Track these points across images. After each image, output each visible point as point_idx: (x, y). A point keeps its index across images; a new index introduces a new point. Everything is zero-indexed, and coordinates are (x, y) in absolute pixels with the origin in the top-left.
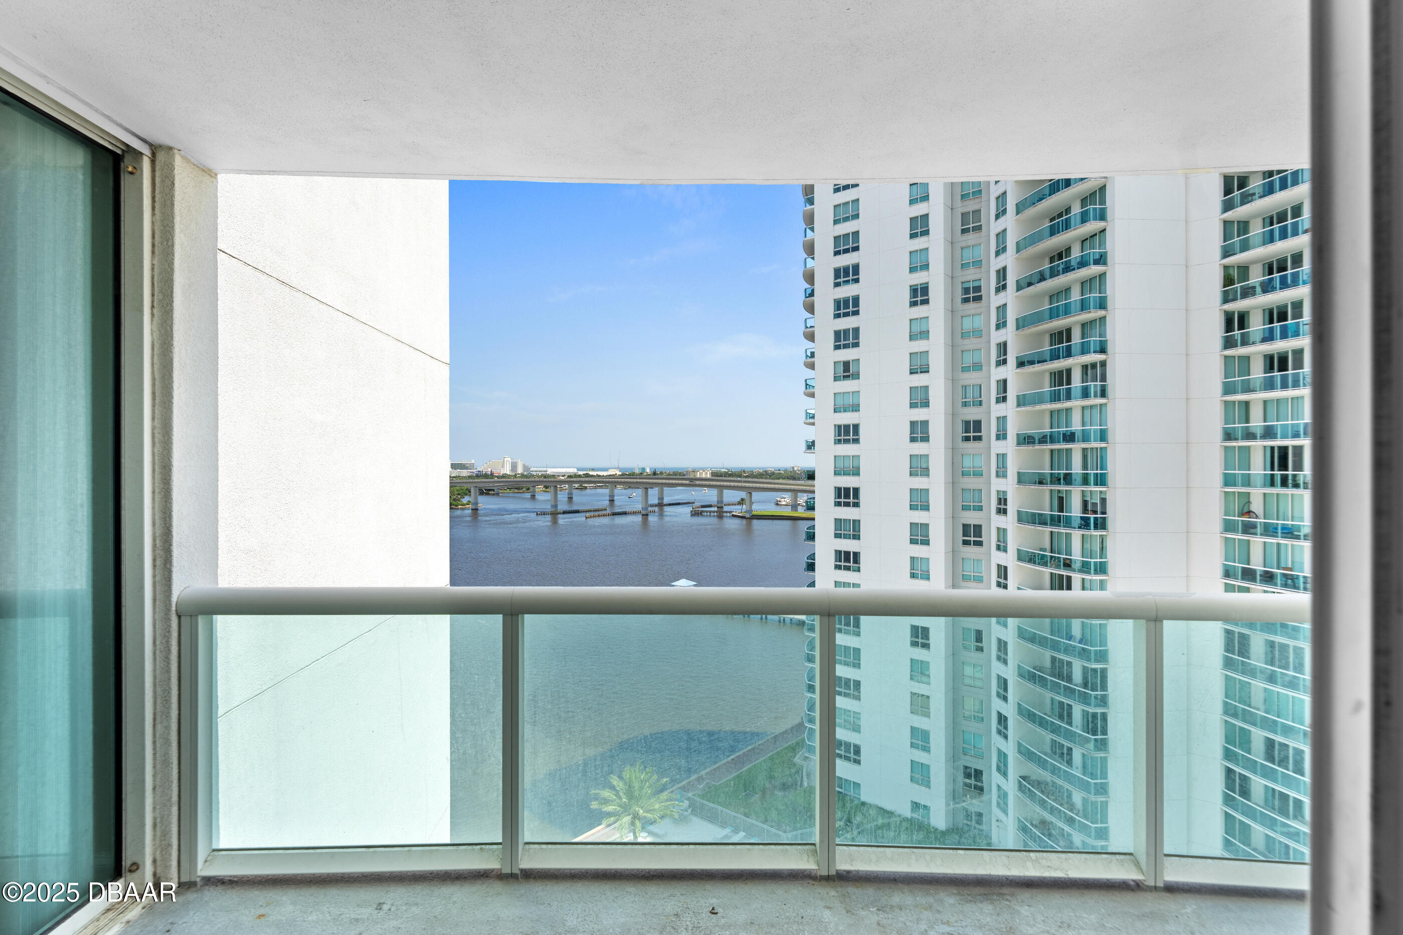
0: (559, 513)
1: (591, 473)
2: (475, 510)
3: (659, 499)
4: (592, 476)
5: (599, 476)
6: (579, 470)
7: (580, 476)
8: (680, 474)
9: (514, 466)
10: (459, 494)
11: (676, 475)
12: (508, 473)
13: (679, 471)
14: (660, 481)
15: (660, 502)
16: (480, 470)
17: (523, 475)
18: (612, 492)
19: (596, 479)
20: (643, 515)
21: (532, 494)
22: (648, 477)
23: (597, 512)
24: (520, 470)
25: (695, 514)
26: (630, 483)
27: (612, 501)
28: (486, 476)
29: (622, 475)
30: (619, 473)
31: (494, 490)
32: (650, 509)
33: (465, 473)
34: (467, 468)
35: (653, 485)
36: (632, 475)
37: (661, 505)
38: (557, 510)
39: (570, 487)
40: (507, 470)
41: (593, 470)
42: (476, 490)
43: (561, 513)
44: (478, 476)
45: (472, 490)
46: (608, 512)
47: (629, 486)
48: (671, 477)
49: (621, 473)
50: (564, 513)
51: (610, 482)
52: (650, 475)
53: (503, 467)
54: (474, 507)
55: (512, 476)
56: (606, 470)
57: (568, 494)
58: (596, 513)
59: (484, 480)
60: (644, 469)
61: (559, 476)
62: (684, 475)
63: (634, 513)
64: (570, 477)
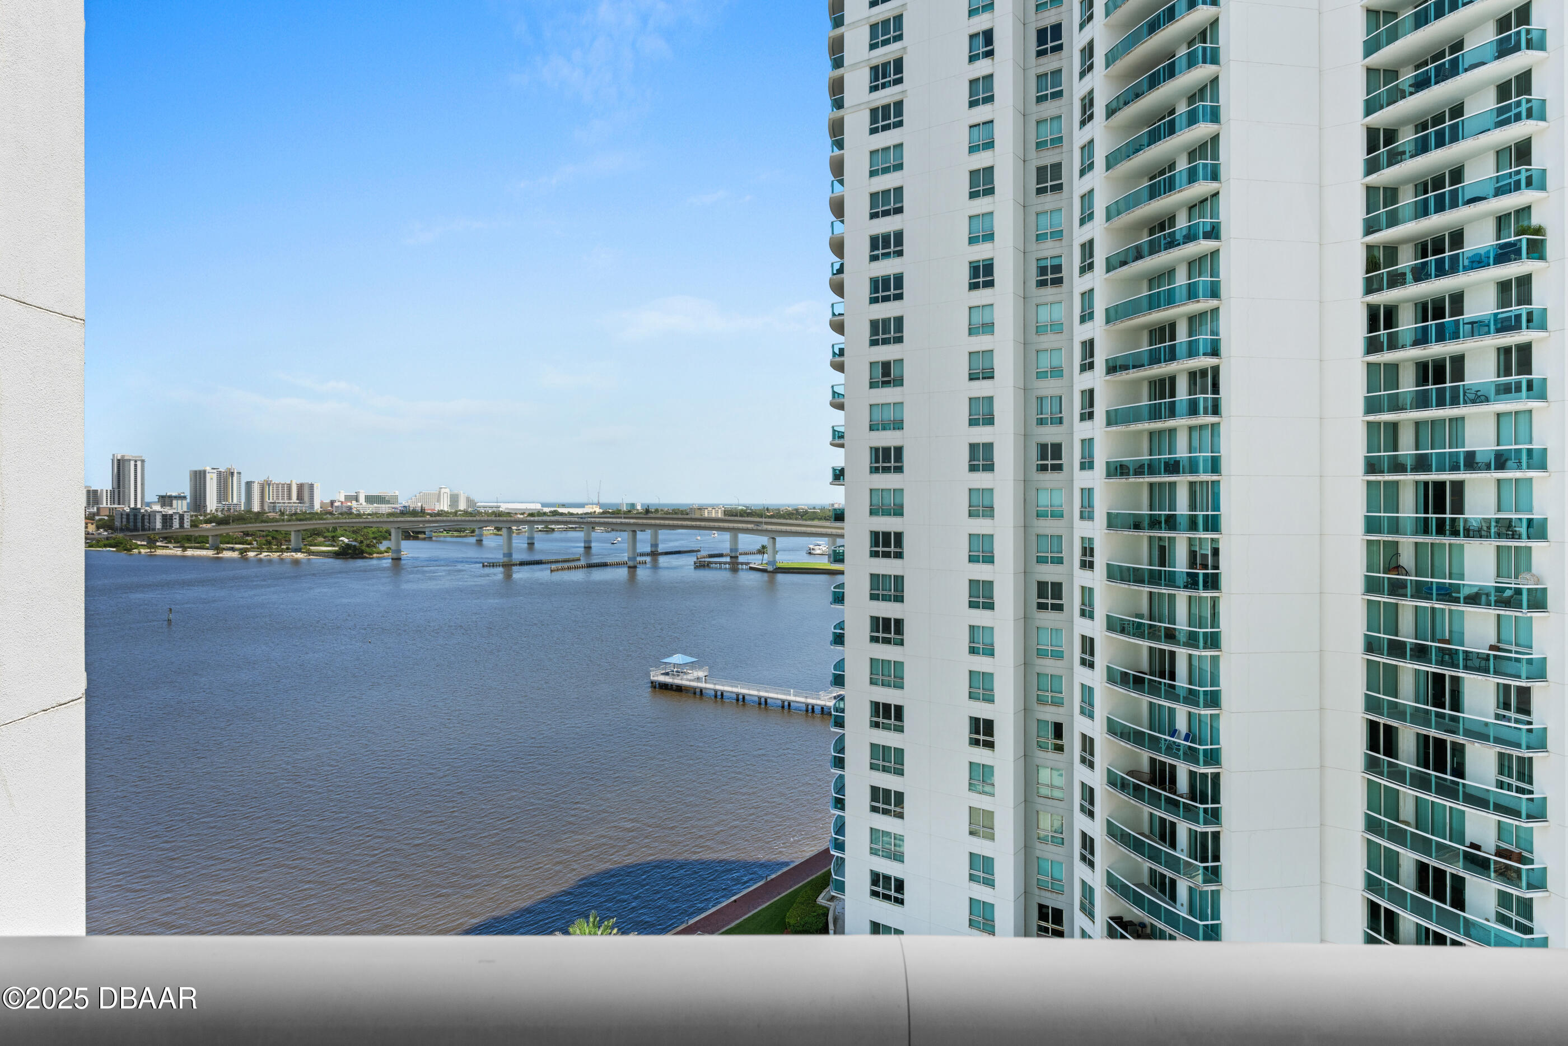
0: (514, 565)
1: (561, 510)
2: (397, 560)
3: (652, 546)
4: (562, 514)
5: (572, 514)
6: (544, 505)
7: (545, 514)
8: (682, 512)
9: (454, 499)
10: (375, 538)
11: (676, 513)
12: (446, 509)
13: (682, 508)
14: (653, 522)
15: (653, 550)
16: (406, 505)
17: (466, 513)
18: (588, 535)
19: (565, 519)
20: (629, 567)
21: (478, 539)
22: (639, 516)
23: (567, 563)
24: (462, 506)
25: (700, 565)
26: (616, 524)
27: (588, 548)
28: (414, 513)
29: (603, 513)
30: (598, 510)
31: (424, 533)
32: (639, 559)
33: (384, 508)
34: (388, 502)
35: (643, 527)
36: (617, 513)
37: (654, 554)
38: (511, 561)
39: (531, 530)
40: (445, 506)
41: (563, 506)
42: (397, 533)
43: (516, 565)
44: (403, 513)
45: (393, 532)
46: (583, 562)
47: (613, 528)
48: (670, 516)
49: (601, 511)
50: (522, 564)
51: (586, 522)
52: (641, 513)
53: (439, 501)
54: (395, 556)
55: (451, 513)
56: (582, 506)
57: (528, 538)
58: (566, 565)
59: (409, 519)
60: (633, 505)
61: (516, 514)
62: (687, 514)
63: (618, 565)
64: (532, 515)
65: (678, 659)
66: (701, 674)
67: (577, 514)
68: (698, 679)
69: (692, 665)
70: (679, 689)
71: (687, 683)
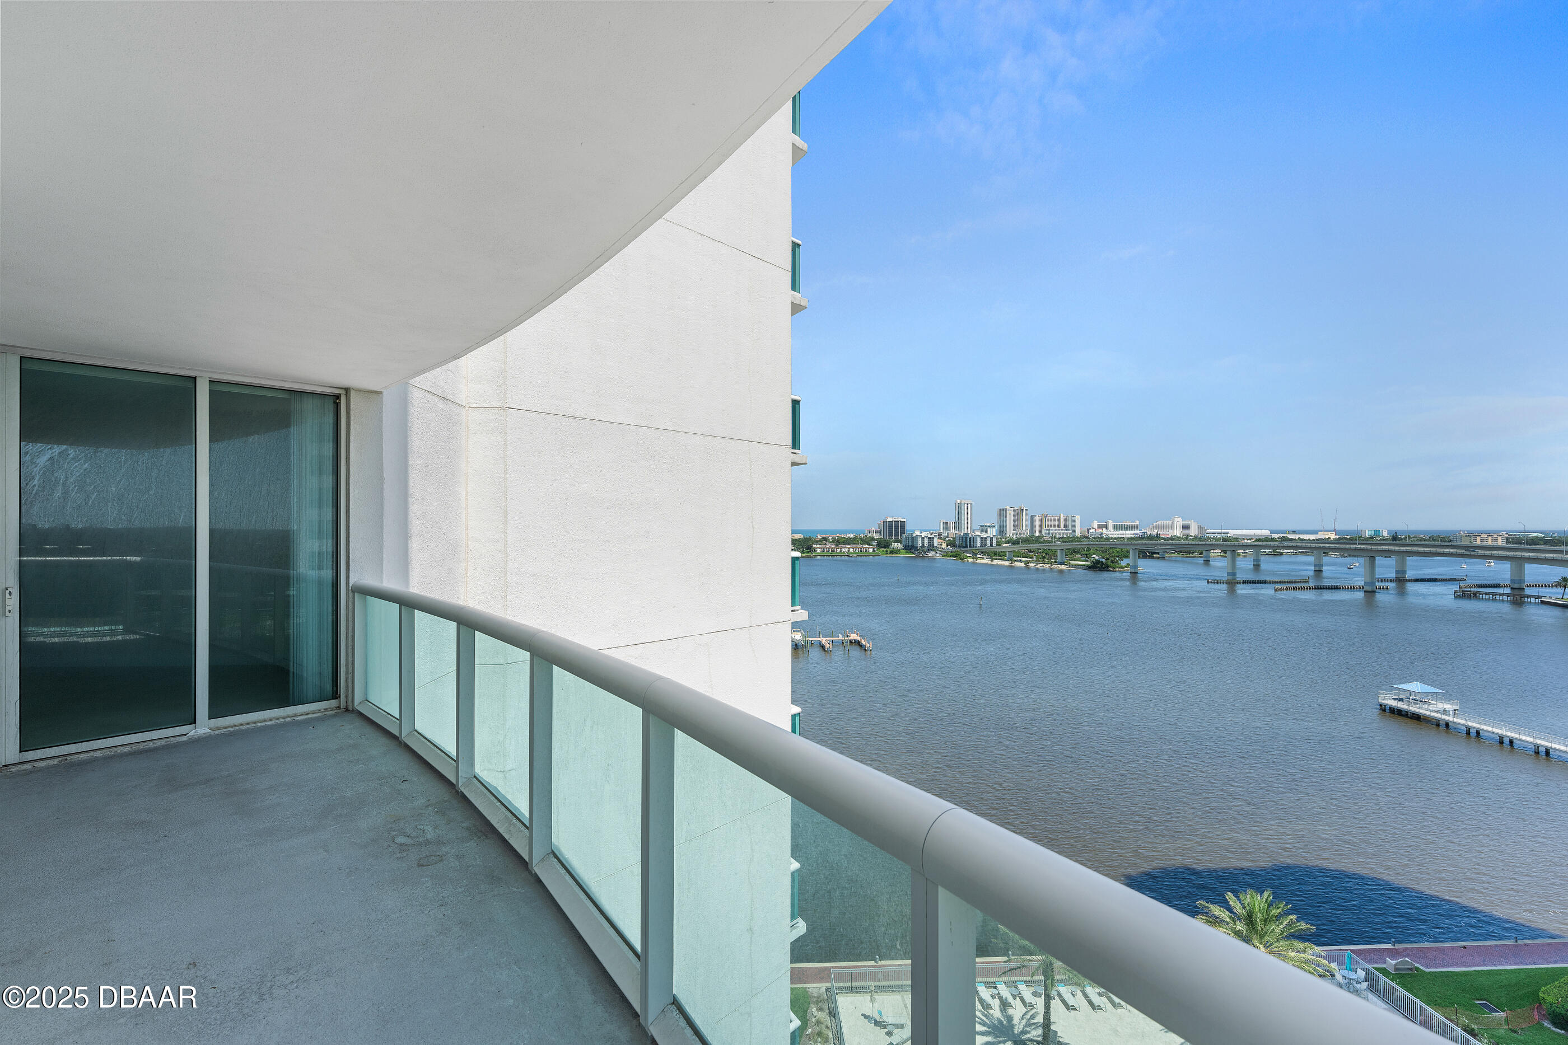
0: (1237, 583)
1: (1290, 536)
2: (1134, 574)
3: (1397, 572)
4: (1291, 540)
5: (1303, 540)
6: (1272, 532)
7: (1273, 540)
8: (1443, 539)
9: (1186, 528)
10: (1118, 556)
11: (1434, 540)
12: (1178, 535)
13: (1444, 535)
14: (1403, 548)
15: (1399, 576)
16: (1145, 531)
17: (1195, 538)
18: (1319, 559)
19: (1294, 544)
20: (1365, 592)
21: (1206, 559)
22: (1383, 542)
23: (1295, 584)
24: (1193, 532)
25: (1463, 595)
26: (1350, 549)
27: (1318, 572)
28: (1151, 538)
29: (1339, 539)
30: (1333, 536)
31: (1158, 553)
32: (1378, 584)
33: (1128, 534)
34: (1131, 529)
35: (1387, 554)
36: (1352, 540)
37: (1401, 580)
38: (1235, 579)
39: (1257, 554)
40: (1178, 532)
41: (1294, 532)
42: (1134, 554)
43: (1240, 583)
44: (1141, 538)
45: (1131, 552)
46: (1311, 584)
47: (1352, 553)
48: (1427, 543)
49: (1337, 537)
50: (1245, 582)
51: (1321, 549)
52: (1387, 539)
53: (1172, 528)
54: (1133, 570)
55: (1182, 538)
56: (1316, 532)
57: (1254, 560)
58: (1291, 586)
59: (1147, 542)
60: (1377, 532)
61: (1244, 539)
62: (1451, 541)
63: (1353, 588)
64: (1259, 540)
65: (1415, 687)
66: (1448, 706)
67: (1309, 540)
68: (1446, 712)
69: (1435, 696)
70: (1417, 718)
71: (1428, 713)
